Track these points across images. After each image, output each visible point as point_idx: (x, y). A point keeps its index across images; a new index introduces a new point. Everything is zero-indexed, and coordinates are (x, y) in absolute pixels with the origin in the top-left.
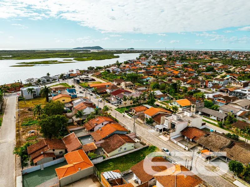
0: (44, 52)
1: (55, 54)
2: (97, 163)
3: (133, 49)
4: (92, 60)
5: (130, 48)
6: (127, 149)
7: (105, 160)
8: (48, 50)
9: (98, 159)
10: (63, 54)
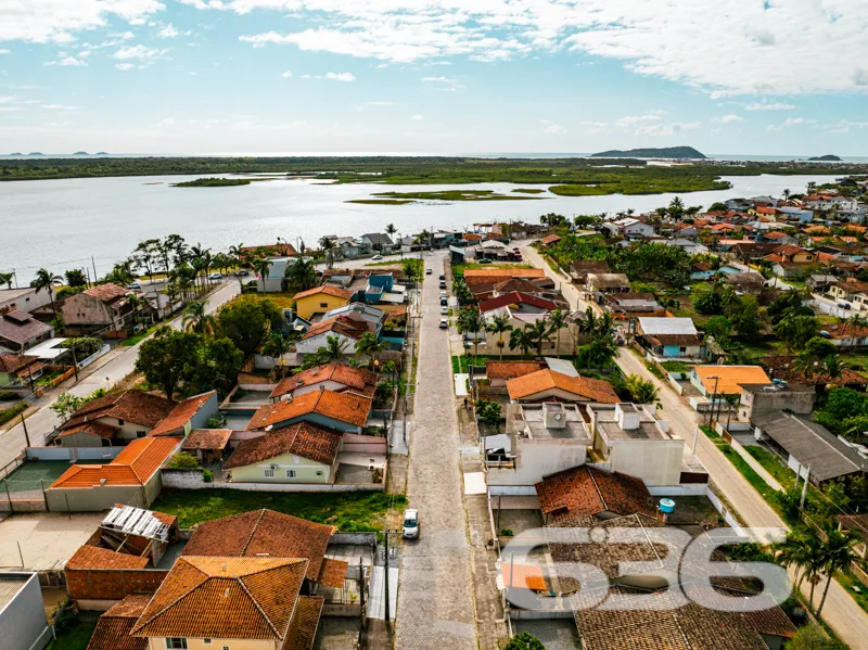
0: (485, 164)
1: (517, 170)
2: (186, 487)
3: (837, 159)
4: (611, 193)
5: (819, 156)
6: (298, 477)
7: (209, 485)
8: (505, 159)
9: (186, 475)
10: (533, 172)
